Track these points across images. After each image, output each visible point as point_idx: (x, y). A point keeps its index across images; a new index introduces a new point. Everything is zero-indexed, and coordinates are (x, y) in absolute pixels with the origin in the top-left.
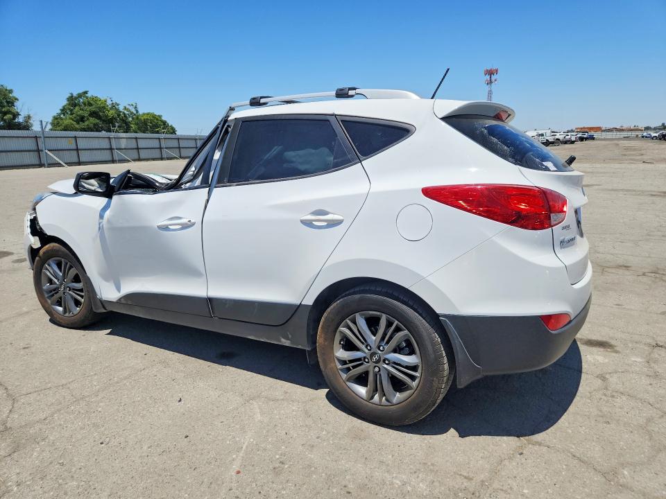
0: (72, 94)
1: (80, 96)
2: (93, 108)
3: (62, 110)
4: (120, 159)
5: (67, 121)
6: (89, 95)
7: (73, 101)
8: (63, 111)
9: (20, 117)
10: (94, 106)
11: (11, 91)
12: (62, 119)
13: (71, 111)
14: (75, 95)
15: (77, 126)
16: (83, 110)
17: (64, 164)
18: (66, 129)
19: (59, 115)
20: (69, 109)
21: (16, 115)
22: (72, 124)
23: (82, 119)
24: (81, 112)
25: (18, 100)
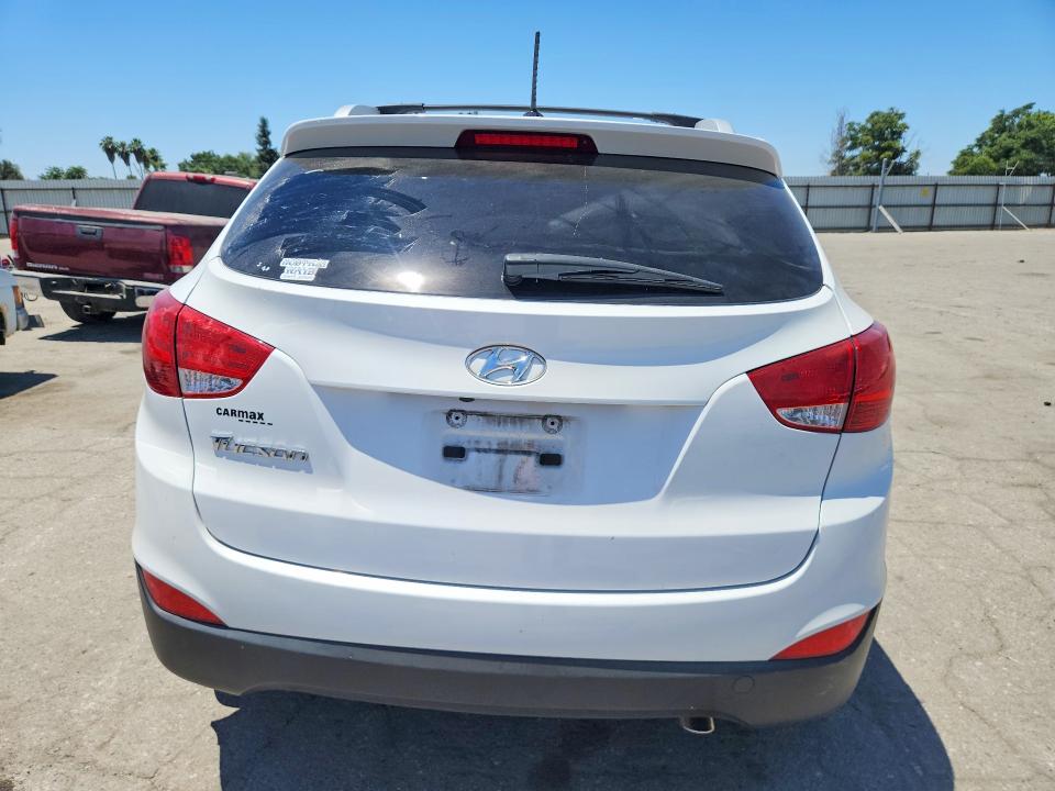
0: (1003, 111)
1: (1016, 113)
2: (1032, 134)
3: (978, 140)
4: (1007, 222)
5: (981, 156)
6: (1034, 110)
7: (1001, 125)
8: (981, 142)
9: (905, 154)
10: (1036, 130)
11: (901, 116)
12: (972, 154)
13: (993, 139)
14: (1007, 113)
15: (994, 165)
16: (1014, 138)
17: (897, 228)
18: (972, 173)
19: (970, 148)
20: (990, 136)
21: (898, 152)
22: (986, 163)
23: (1007, 153)
24: (1009, 141)
25: (907, 127)
